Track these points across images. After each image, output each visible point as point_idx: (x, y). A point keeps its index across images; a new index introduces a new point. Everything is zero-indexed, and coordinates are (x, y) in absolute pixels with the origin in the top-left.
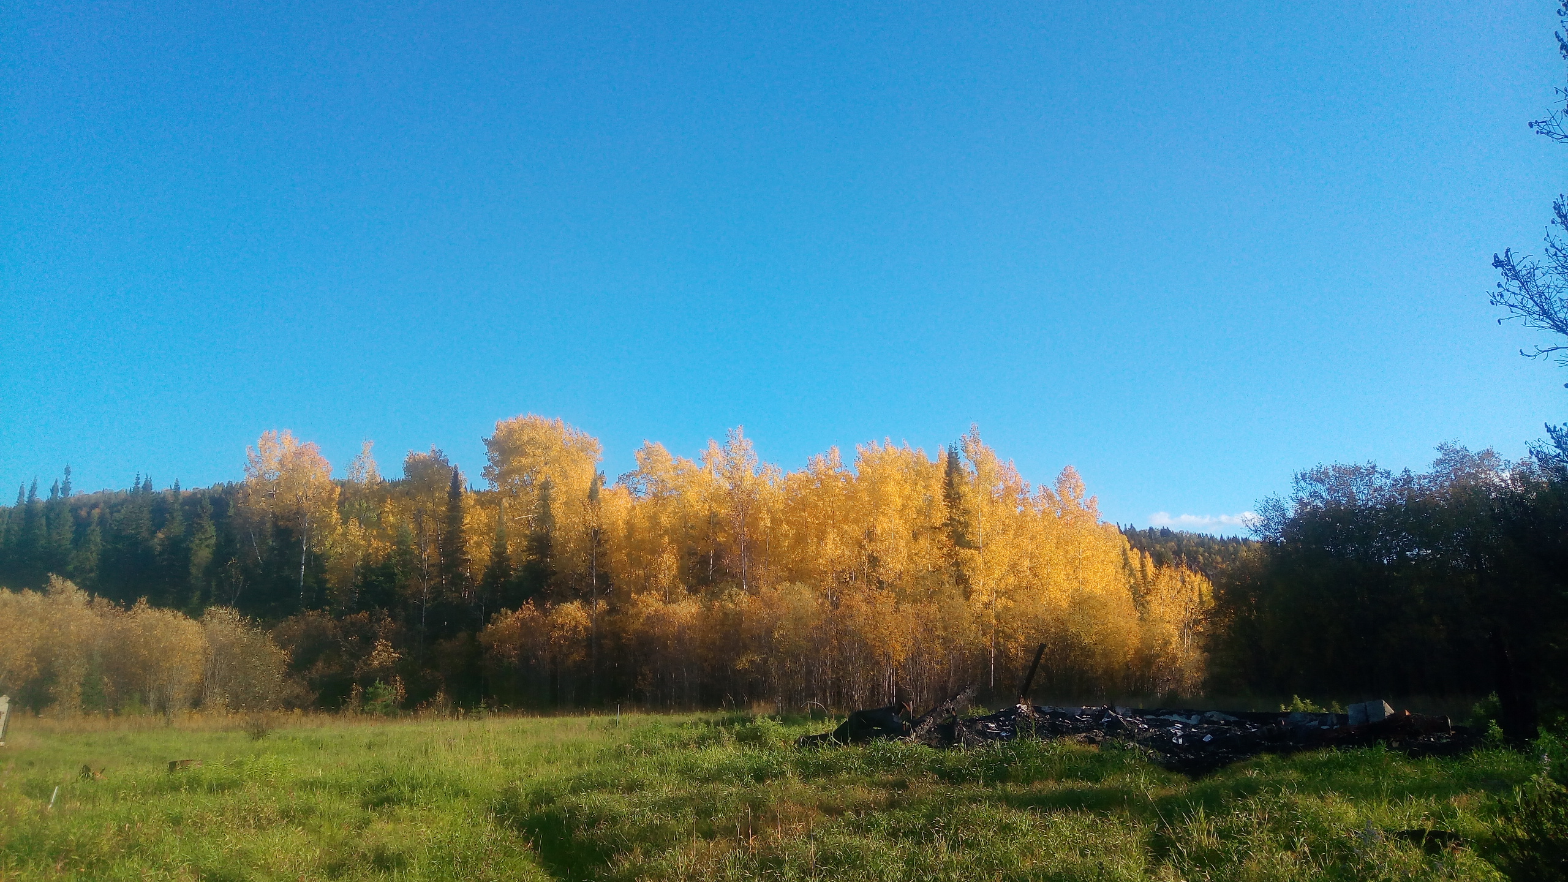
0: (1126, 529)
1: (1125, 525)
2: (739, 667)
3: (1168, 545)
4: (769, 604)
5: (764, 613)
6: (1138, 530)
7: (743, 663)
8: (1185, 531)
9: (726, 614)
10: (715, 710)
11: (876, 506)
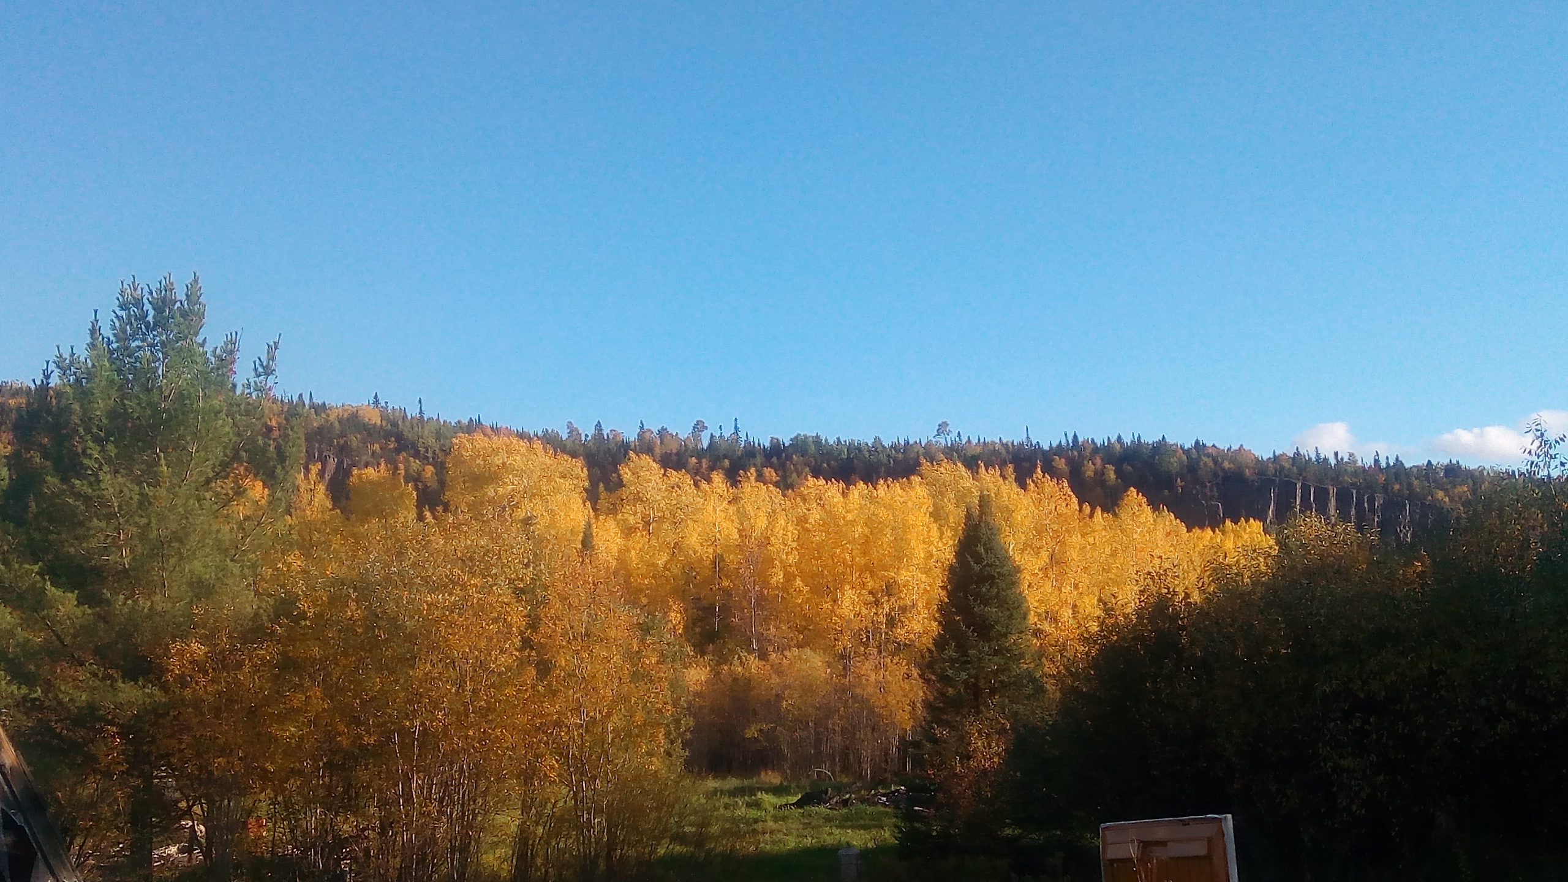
0: (1388, 463)
1: (1387, 458)
2: (749, 735)
3: (1456, 491)
4: (779, 671)
5: (775, 680)
6: (1407, 465)
7: (752, 732)
8: (1487, 467)
9: (735, 680)
10: (724, 778)
11: (900, 559)
